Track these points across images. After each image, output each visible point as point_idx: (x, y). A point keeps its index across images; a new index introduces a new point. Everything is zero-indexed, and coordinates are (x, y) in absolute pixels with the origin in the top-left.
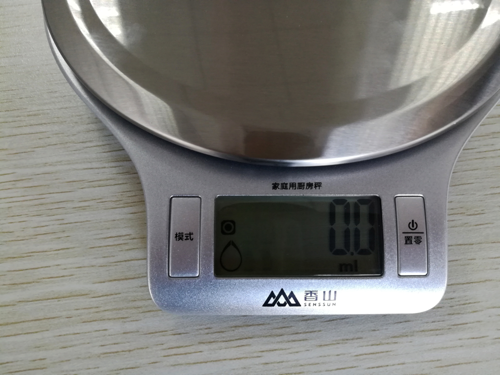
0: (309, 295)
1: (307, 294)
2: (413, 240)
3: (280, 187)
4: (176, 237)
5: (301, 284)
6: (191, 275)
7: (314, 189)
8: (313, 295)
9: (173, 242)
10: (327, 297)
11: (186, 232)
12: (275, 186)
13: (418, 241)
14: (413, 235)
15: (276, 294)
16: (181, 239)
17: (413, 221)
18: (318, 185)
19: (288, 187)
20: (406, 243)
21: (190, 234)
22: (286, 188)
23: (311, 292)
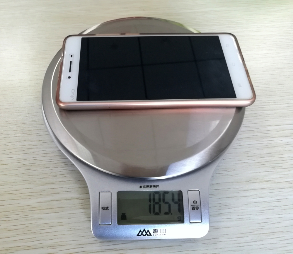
0: (155, 231)
1: (154, 230)
2: (195, 208)
3: (143, 187)
4: (102, 208)
5: (152, 227)
6: (108, 224)
7: (156, 188)
8: (156, 231)
9: (101, 211)
10: (162, 232)
11: (106, 206)
12: (141, 187)
13: (197, 208)
14: (195, 206)
15: (142, 231)
16: (104, 209)
17: (195, 200)
18: (158, 186)
19: (146, 187)
20: (192, 209)
21: (107, 207)
22: (145, 188)
23: (156, 230)
